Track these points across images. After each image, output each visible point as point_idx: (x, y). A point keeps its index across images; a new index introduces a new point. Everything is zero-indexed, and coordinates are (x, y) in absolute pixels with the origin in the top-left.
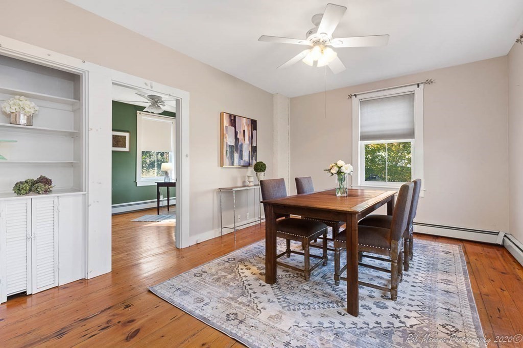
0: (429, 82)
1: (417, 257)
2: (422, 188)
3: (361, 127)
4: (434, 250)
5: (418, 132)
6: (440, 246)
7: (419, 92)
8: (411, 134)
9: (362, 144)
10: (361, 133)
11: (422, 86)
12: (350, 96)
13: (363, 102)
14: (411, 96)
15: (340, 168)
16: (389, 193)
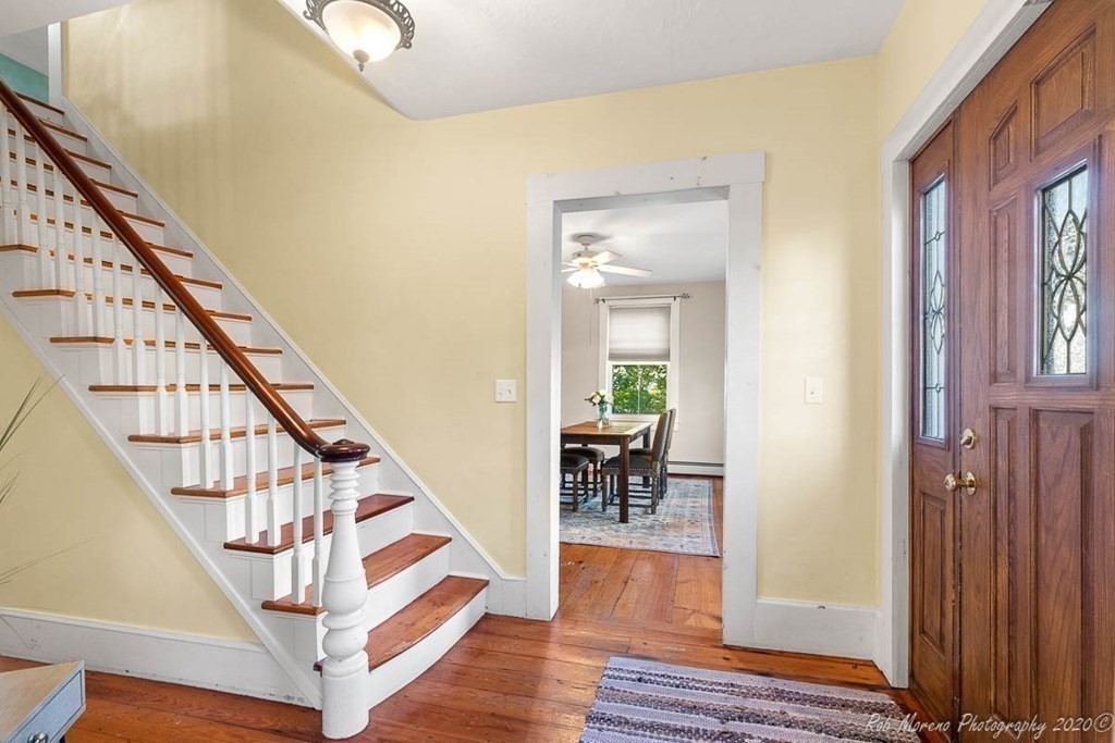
0: (685, 296)
1: (670, 490)
2: (677, 420)
3: (610, 342)
4: (687, 485)
5: (674, 354)
6: (692, 482)
7: (676, 305)
8: (666, 356)
9: (610, 364)
10: (610, 350)
11: (678, 299)
12: (597, 301)
13: (613, 310)
14: (667, 310)
15: (602, 397)
16: (643, 426)
